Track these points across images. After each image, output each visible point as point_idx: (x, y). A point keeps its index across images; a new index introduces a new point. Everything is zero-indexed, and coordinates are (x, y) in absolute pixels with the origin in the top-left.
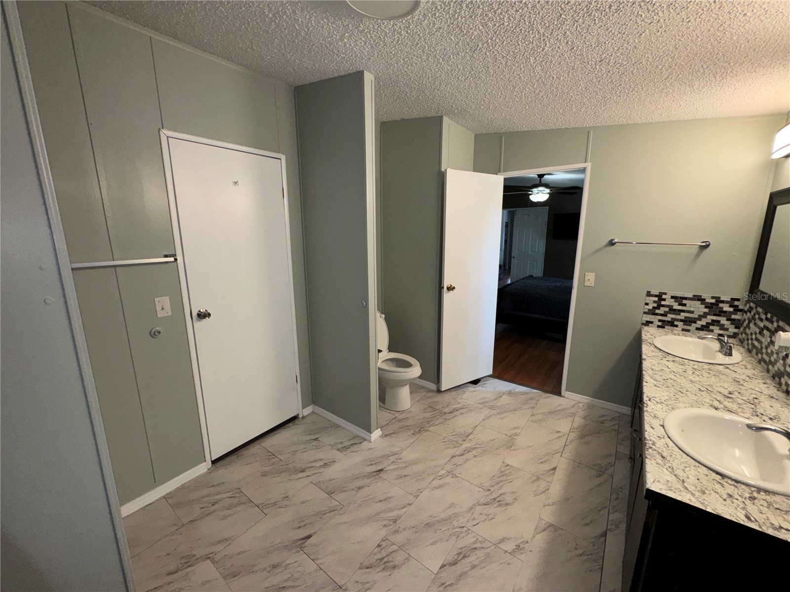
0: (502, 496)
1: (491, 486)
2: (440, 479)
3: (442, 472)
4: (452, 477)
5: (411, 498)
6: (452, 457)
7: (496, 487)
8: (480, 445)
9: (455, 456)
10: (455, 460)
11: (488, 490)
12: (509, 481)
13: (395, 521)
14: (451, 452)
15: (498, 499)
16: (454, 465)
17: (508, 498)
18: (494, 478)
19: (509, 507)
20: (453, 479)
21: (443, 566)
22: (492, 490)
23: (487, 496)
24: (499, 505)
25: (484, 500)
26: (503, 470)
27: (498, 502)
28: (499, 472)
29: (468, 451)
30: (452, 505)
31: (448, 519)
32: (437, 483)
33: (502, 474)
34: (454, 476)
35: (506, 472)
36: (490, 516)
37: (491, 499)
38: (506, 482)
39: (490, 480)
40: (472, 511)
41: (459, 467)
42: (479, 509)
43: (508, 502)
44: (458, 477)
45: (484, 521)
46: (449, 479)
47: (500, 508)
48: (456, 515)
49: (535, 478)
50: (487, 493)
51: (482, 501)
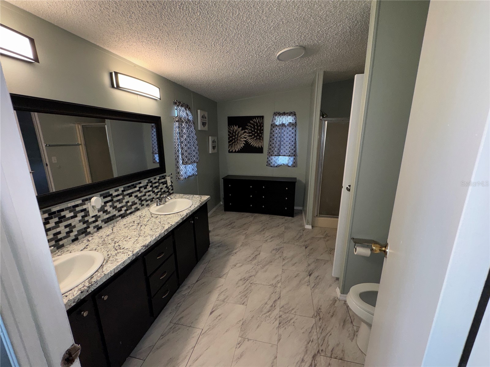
0: (244, 283)
1: (250, 286)
2: (278, 281)
3: (279, 285)
4: (272, 284)
5: (284, 268)
6: (280, 297)
7: (248, 286)
8: (267, 316)
9: (278, 299)
10: (277, 296)
11: (251, 284)
12: (241, 293)
13: (284, 259)
14: (282, 302)
15: (246, 281)
16: (276, 292)
17: (241, 283)
18: (250, 292)
19: (240, 279)
20: (271, 283)
21: (259, 254)
22: (250, 284)
23: (251, 281)
24: (245, 278)
25: (252, 278)
26: (246, 299)
27: (245, 279)
28: (248, 297)
29: (273, 307)
30: (266, 271)
31: (264, 266)
32: (279, 278)
33: (246, 296)
34: (272, 285)
35: (244, 298)
36: (248, 272)
37: (249, 279)
38: (243, 292)
39: (252, 290)
40: (256, 272)
41: (272, 292)
42: (254, 273)
43: (241, 281)
44: (270, 285)
45: (250, 270)
46: (274, 282)
47: (244, 277)
48: (262, 268)
49: (225, 301)
50: (252, 282)
51: (253, 277)
